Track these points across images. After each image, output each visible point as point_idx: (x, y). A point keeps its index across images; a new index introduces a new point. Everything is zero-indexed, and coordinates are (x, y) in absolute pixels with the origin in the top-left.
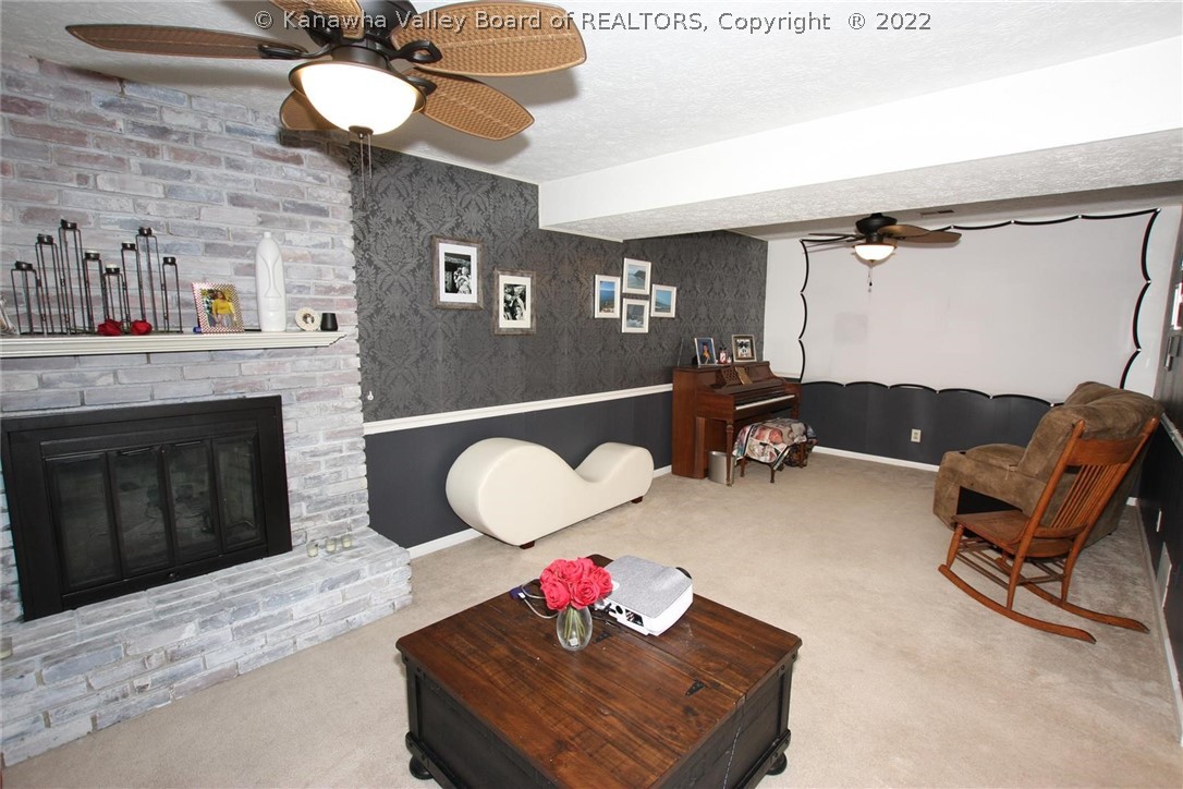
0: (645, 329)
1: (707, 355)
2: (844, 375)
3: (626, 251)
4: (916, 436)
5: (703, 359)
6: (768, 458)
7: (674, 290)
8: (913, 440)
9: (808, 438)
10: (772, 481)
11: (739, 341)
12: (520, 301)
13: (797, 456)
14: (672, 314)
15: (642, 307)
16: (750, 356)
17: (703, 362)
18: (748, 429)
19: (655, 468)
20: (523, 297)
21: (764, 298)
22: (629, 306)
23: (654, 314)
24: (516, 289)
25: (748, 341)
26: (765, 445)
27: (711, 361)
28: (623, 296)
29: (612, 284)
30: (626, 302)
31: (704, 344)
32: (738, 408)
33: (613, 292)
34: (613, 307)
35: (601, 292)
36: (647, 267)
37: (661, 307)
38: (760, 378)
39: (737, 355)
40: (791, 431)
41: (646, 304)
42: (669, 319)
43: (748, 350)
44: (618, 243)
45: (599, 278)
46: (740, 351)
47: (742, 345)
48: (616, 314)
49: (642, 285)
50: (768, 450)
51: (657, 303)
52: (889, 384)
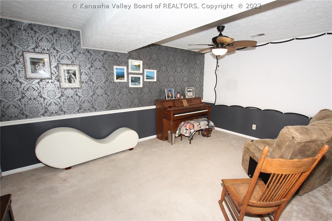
0: (141, 86)
1: (170, 95)
2: (229, 103)
3: (130, 56)
4: (254, 127)
5: (168, 97)
6: (188, 134)
7: (155, 71)
8: (253, 129)
9: (209, 127)
10: (190, 143)
11: (188, 90)
12: (73, 76)
13: (206, 133)
14: (155, 80)
15: (139, 78)
16: (192, 95)
17: (168, 98)
18: (183, 123)
19: (139, 139)
20: (75, 74)
21: (203, 74)
22: (132, 77)
23: (145, 80)
24: (70, 72)
25: (192, 90)
26: (187, 129)
27: (172, 97)
28: (128, 74)
29: (123, 69)
30: (130, 76)
31: (170, 91)
32: (175, 116)
33: (124, 72)
34: (124, 78)
35: (116, 72)
36: (140, 63)
37: (148, 78)
38: (193, 104)
39: (187, 95)
40: (200, 124)
41: (141, 77)
42: (154, 82)
43: (192, 93)
44: (126, 54)
45: (115, 67)
46: (188, 93)
47: (189, 91)
48: (125, 80)
49: (139, 70)
50: (188, 132)
51: (147, 76)
52: (244, 107)
